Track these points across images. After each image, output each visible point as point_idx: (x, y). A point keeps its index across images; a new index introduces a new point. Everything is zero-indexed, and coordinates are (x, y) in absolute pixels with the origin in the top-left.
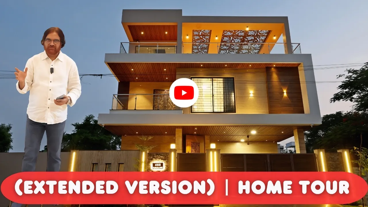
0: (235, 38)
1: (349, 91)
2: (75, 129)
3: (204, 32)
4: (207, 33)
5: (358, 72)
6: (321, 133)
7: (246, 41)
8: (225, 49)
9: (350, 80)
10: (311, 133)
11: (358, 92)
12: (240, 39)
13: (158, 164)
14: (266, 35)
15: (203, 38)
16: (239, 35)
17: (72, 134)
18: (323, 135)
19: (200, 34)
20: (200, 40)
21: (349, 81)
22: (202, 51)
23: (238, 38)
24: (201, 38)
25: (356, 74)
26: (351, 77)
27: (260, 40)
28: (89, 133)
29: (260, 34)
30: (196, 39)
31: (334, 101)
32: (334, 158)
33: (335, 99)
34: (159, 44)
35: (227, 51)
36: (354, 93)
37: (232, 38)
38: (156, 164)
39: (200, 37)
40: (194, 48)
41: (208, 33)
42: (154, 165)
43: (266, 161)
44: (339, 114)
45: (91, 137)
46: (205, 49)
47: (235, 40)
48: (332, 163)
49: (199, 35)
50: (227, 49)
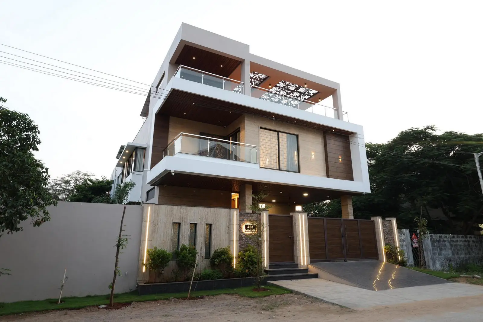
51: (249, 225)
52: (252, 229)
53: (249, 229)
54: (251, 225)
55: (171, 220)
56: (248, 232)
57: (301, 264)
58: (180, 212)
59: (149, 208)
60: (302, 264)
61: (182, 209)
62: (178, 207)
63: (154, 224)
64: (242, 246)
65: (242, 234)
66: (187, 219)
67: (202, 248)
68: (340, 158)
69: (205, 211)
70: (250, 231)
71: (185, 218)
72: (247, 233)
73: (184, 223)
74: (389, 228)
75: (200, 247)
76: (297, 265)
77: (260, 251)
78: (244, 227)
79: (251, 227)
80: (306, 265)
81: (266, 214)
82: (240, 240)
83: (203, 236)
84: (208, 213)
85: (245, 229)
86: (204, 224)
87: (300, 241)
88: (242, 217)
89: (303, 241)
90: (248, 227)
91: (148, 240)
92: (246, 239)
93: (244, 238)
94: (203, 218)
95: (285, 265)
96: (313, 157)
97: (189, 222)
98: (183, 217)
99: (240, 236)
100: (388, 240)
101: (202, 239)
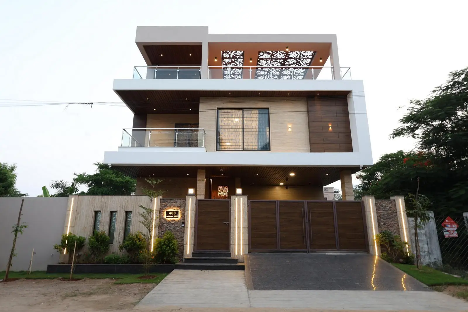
0: (274, 62)
1: (411, 126)
2: (98, 169)
3: (236, 54)
4: (239, 55)
5: (421, 102)
6: (379, 175)
7: (287, 65)
8: (263, 75)
9: (412, 112)
10: (367, 175)
11: (422, 126)
12: (280, 62)
13: (172, 212)
14: (311, 57)
15: (235, 62)
16: (278, 57)
17: (94, 175)
18: (382, 177)
19: (231, 56)
20: (231, 64)
21: (411, 114)
22: (235, 77)
23: (277, 62)
24: (232, 62)
25: (420, 104)
26: (414, 109)
27: (303, 64)
28: (113, 174)
29: (304, 56)
30: (227, 63)
31: (394, 137)
32: (385, 206)
33: (395, 136)
34: (180, 68)
35: (264, 77)
36: (417, 128)
37: (269, 61)
38: (170, 212)
39: (231, 60)
40: (225, 74)
41: (241, 56)
42: (168, 213)
43: (303, 209)
44: (400, 153)
45: (114, 178)
46: (238, 75)
47: (273, 63)
48: (382, 212)
49: (229, 58)
50: (265, 75)
51: (171, 212)
52: (173, 215)
53: (171, 215)
54: (174, 211)
55: (93, 209)
56: (170, 219)
57: (234, 254)
58: (101, 201)
59: (73, 198)
60: (236, 253)
61: (103, 198)
62: (99, 196)
63: (77, 212)
64: (163, 233)
65: (163, 221)
66: (107, 207)
67: (120, 234)
68: (330, 126)
69: (125, 199)
70: (172, 217)
71: (105, 207)
72: (168, 219)
73: (104, 211)
74: (391, 210)
75: (118, 233)
76: (229, 255)
77: (183, 239)
78: (165, 213)
79: (173, 213)
80: (241, 254)
81: (192, 199)
82: (160, 226)
83: (122, 222)
84: (128, 201)
85: (166, 215)
86: (123, 211)
87: (235, 227)
88: (165, 203)
89: (239, 227)
90: (170, 213)
91: (70, 227)
92: (167, 226)
93: (165, 225)
94: (123, 205)
95: (212, 254)
96: (290, 130)
97: (109, 209)
98: (103, 206)
99: (161, 222)
100: (386, 226)
101: (121, 225)
